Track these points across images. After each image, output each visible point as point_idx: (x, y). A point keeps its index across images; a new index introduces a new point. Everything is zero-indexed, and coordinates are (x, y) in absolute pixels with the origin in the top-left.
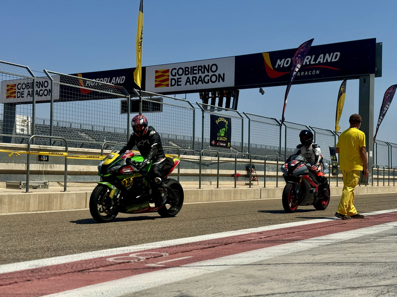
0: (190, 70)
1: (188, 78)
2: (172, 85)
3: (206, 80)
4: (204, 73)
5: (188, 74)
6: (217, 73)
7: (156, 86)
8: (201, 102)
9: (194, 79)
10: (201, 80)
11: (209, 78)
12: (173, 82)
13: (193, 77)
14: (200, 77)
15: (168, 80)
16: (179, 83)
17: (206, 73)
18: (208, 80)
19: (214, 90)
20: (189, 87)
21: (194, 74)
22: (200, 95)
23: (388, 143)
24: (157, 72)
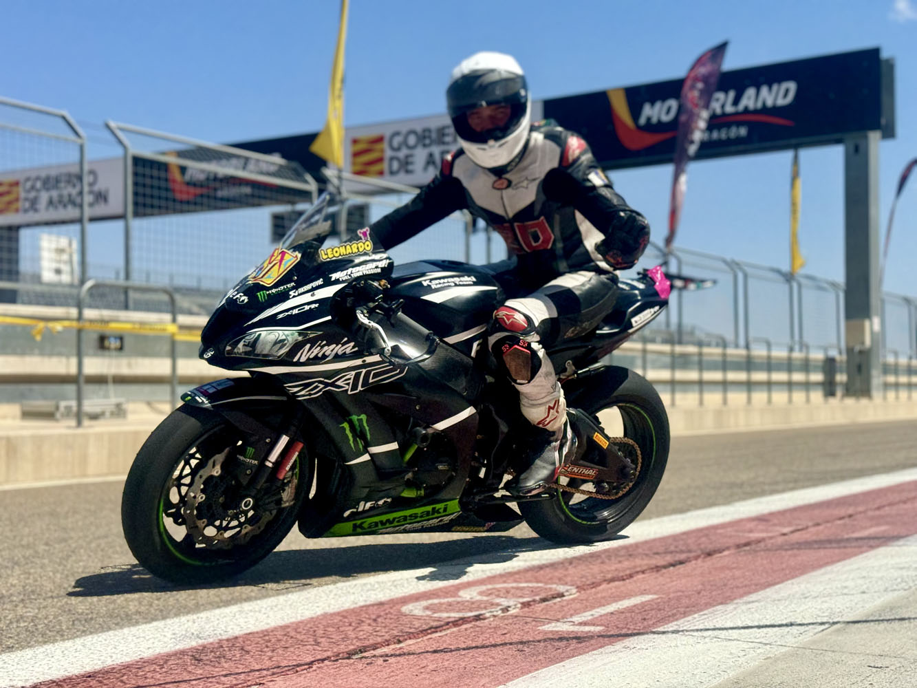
1: (431, 155)
2: (392, 173)
5: (429, 145)
12: (395, 165)
15: (380, 160)
16: (410, 167)
21: (444, 143)
24: (355, 142)
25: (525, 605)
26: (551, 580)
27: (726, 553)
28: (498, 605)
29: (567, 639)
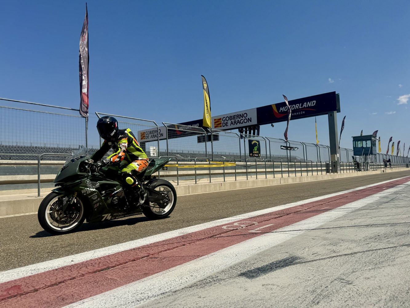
0: (232, 118)
1: (232, 122)
2: (223, 126)
3: (241, 122)
4: (240, 118)
5: (231, 120)
6: (247, 118)
7: (215, 127)
8: (239, 134)
9: (235, 122)
10: (239, 122)
11: (243, 121)
12: (224, 124)
13: (234, 121)
14: (238, 120)
15: (221, 123)
16: (227, 125)
17: (241, 118)
18: (243, 122)
19: (246, 127)
20: (232, 126)
21: (234, 119)
22: (239, 130)
23: (345, 149)
24: (215, 120)
25: (246, 226)
26: (253, 221)
27: (292, 214)
28: (241, 226)
29: (253, 234)
